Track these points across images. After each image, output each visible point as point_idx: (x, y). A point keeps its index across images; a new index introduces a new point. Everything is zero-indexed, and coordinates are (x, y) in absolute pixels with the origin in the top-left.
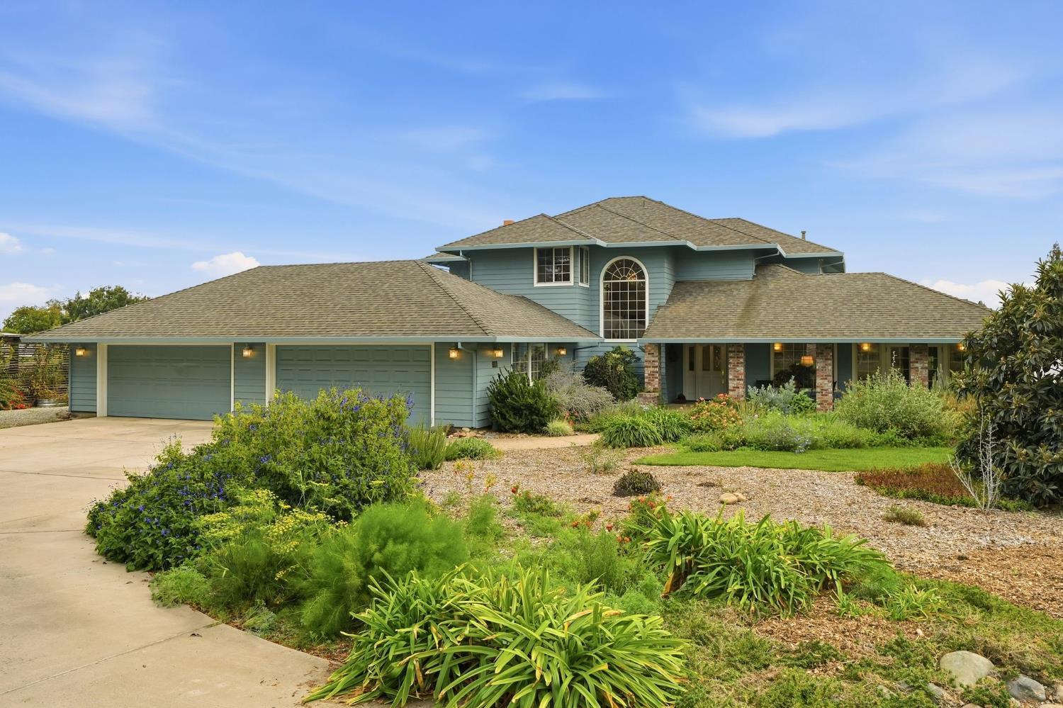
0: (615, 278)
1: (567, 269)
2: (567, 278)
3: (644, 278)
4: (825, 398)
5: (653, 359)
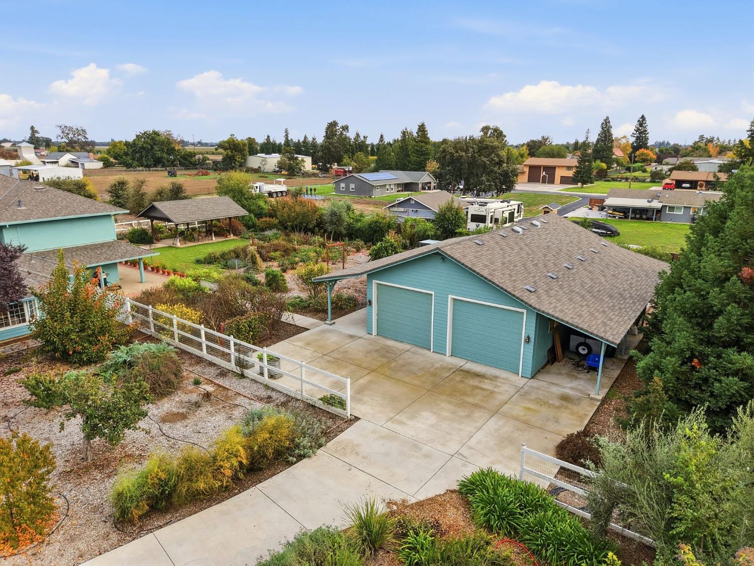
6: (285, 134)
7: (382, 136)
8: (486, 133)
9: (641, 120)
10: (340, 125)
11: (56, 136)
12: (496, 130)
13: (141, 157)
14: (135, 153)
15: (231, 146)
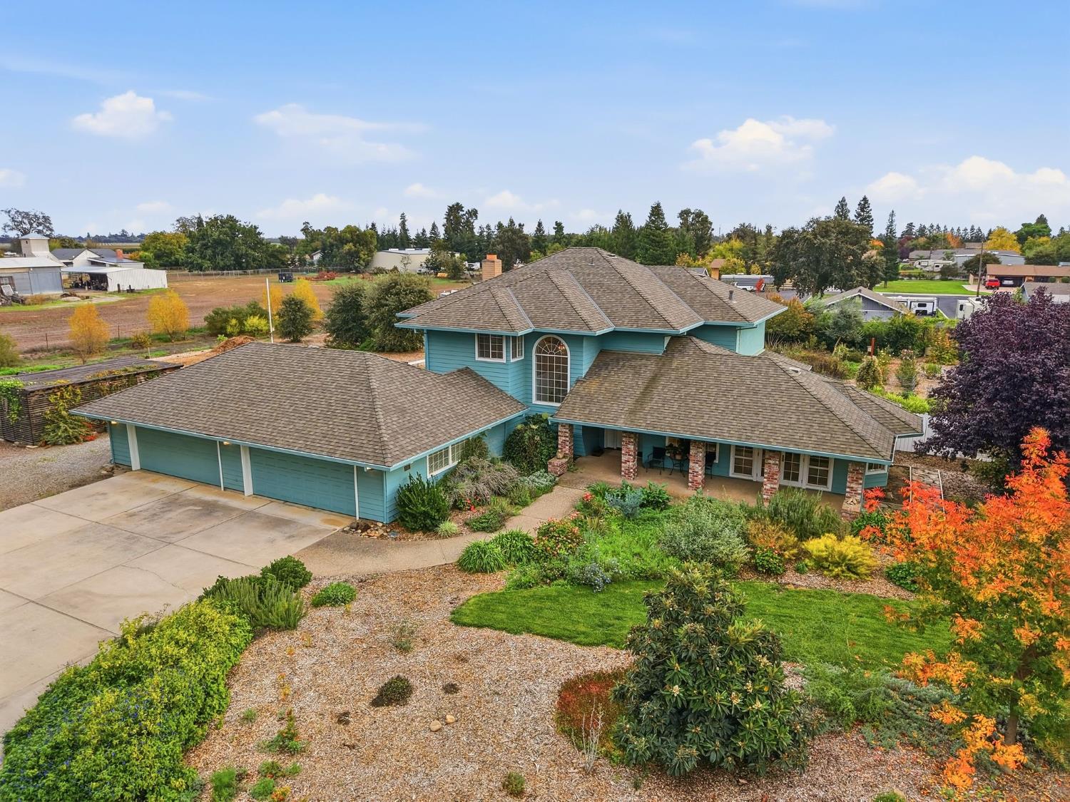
0: (544, 353)
1: (501, 349)
2: (500, 356)
3: (567, 355)
4: (696, 478)
5: (564, 430)
6: (400, 221)
7: (540, 224)
8: (685, 220)
9: (862, 203)
10: (465, 209)
11: (3, 226)
12: (699, 214)
13: (214, 254)
14: (206, 249)
15: (355, 237)
